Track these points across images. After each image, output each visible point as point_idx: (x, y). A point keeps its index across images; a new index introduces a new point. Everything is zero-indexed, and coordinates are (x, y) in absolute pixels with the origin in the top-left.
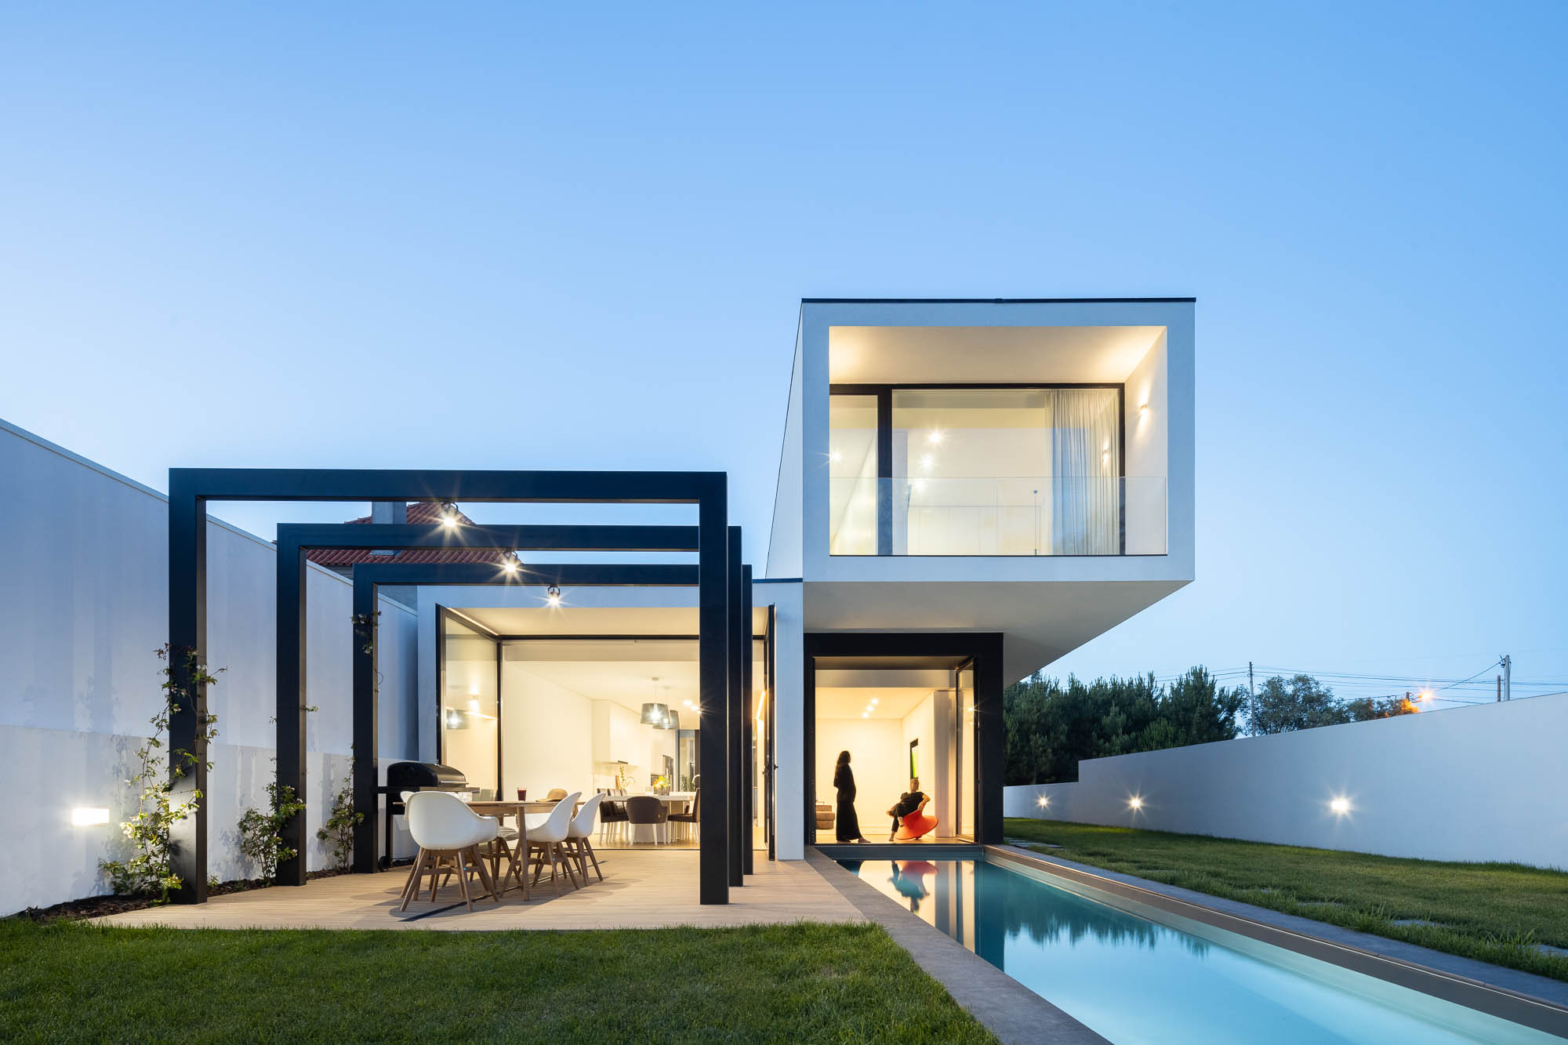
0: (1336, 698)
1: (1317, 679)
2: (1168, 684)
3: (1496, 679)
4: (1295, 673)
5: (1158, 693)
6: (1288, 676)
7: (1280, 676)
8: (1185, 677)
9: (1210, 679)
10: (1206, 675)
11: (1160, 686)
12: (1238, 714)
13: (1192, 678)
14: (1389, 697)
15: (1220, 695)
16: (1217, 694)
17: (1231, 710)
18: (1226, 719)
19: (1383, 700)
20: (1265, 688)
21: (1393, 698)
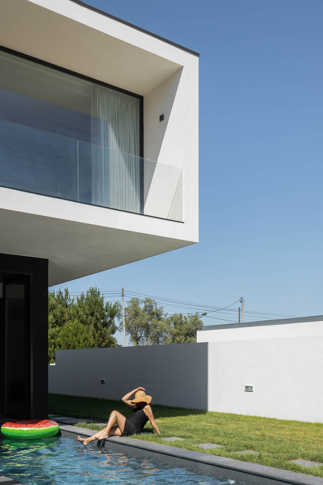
0: (164, 313)
1: (156, 301)
2: (76, 297)
3: (238, 308)
4: (146, 297)
5: (71, 302)
6: (142, 298)
7: (138, 297)
8: (86, 294)
9: (101, 296)
10: (99, 293)
11: (72, 298)
12: (116, 319)
13: (90, 294)
14: (189, 314)
15: (106, 307)
16: (105, 305)
17: (112, 315)
18: (110, 321)
19: (186, 315)
20: (130, 304)
21: (190, 315)
